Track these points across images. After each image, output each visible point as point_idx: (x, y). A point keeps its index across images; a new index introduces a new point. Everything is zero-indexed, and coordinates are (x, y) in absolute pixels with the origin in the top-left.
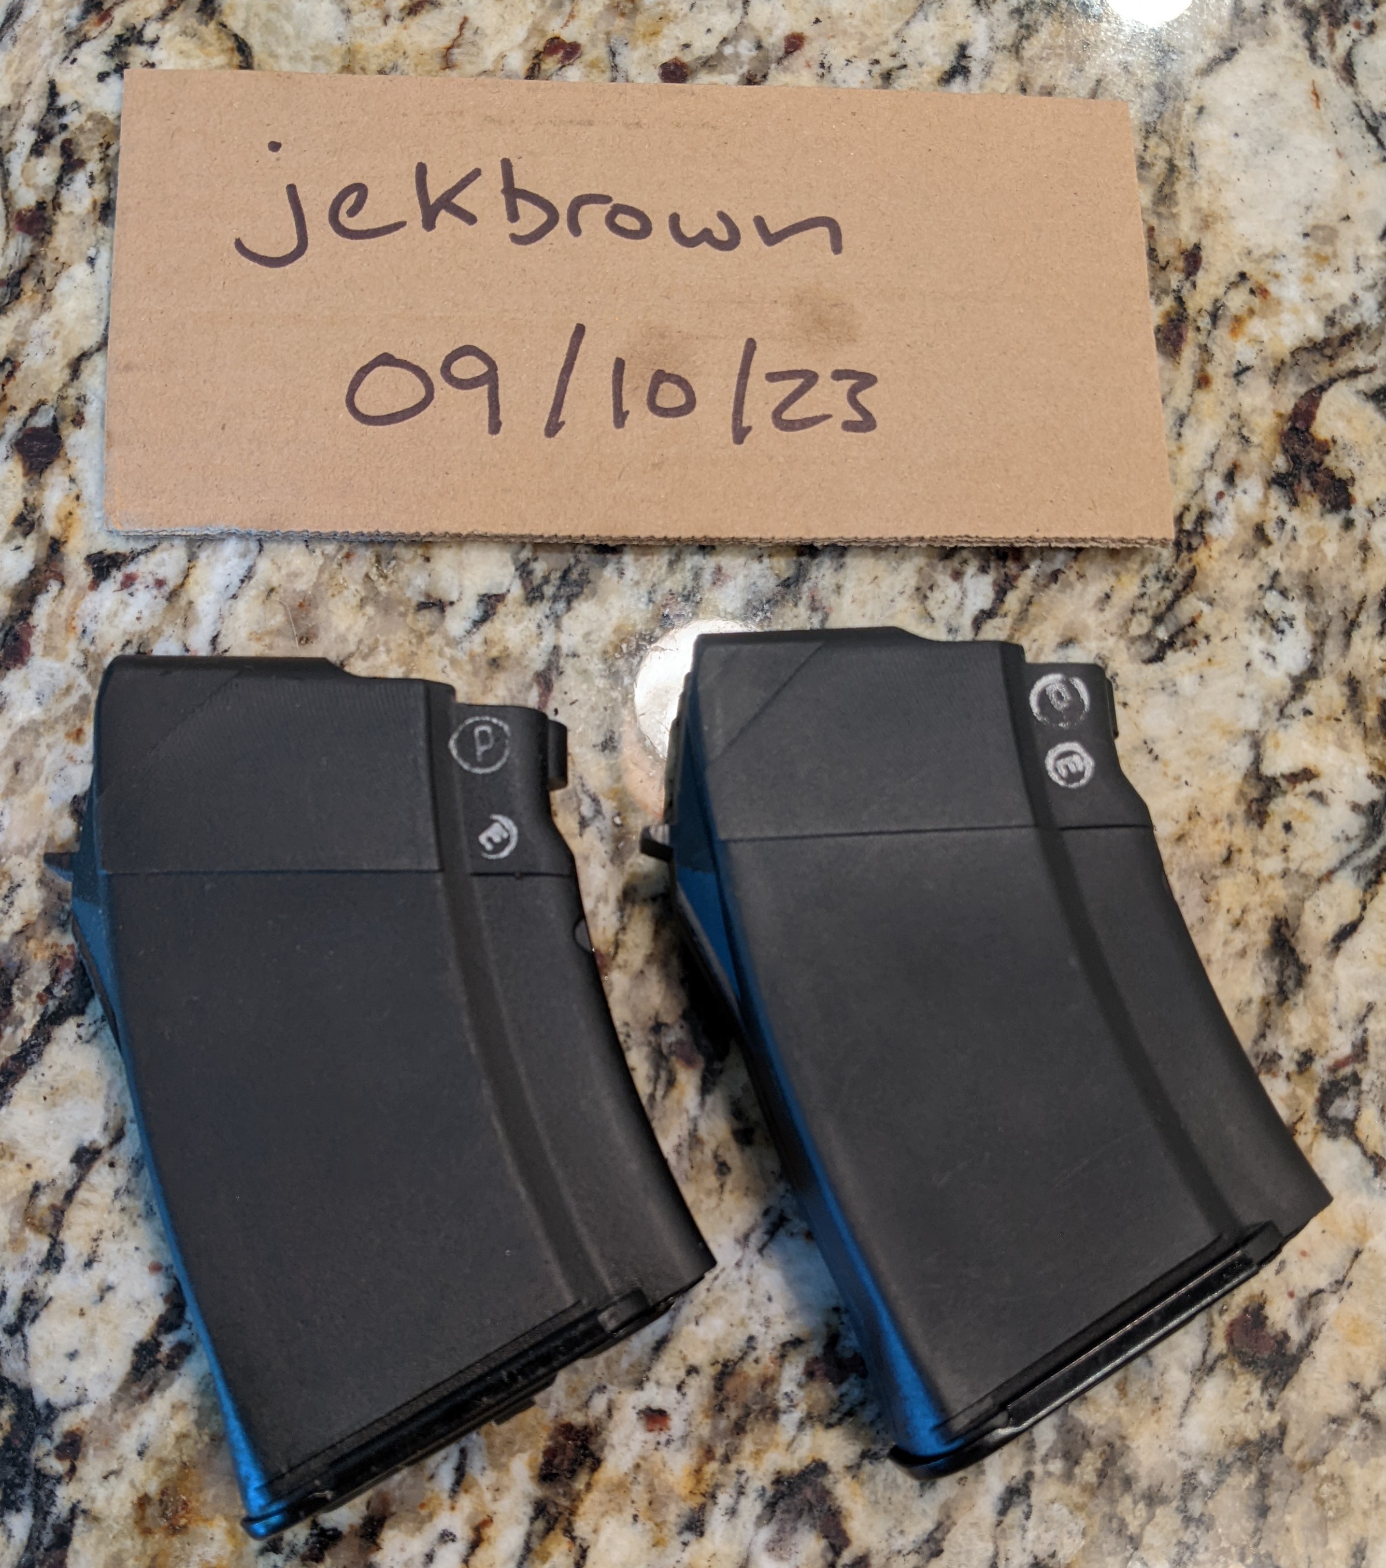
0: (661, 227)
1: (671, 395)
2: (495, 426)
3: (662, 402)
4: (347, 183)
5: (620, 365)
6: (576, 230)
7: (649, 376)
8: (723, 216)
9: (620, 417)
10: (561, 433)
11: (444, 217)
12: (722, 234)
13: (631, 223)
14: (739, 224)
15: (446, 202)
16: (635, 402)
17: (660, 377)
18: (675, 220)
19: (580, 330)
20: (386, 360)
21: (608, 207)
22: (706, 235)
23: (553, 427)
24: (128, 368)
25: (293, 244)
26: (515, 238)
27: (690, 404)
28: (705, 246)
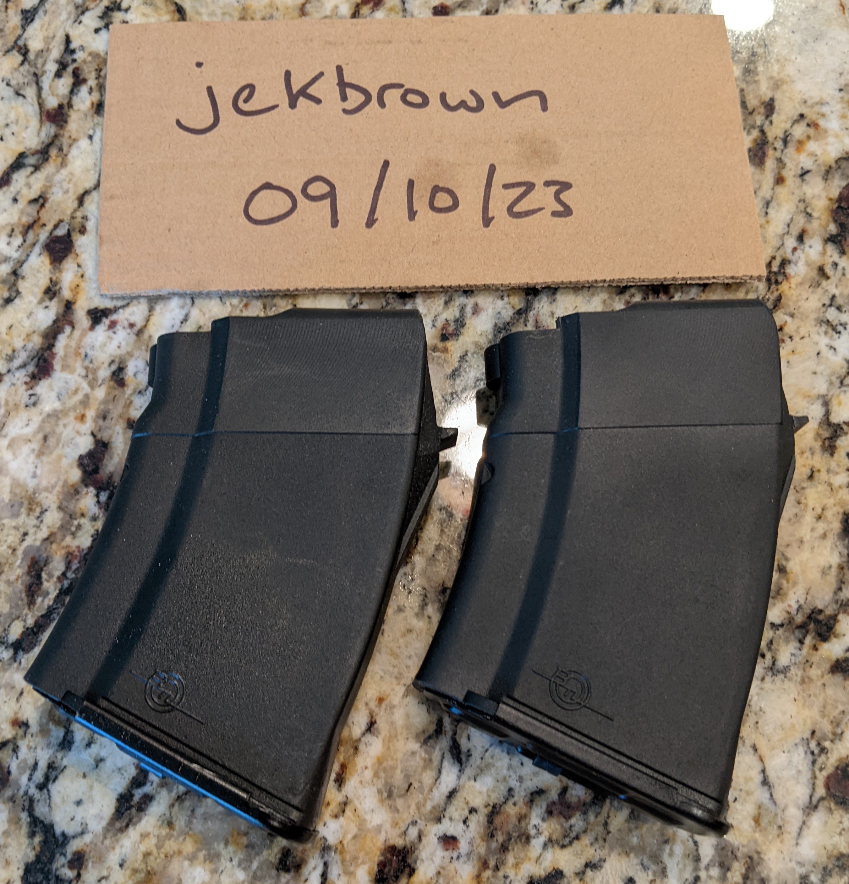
0: (434, 101)
1: (443, 200)
2: (335, 223)
3: (437, 204)
4: (243, 83)
5: (411, 183)
6: (382, 104)
7: (430, 188)
8: (472, 92)
9: (412, 214)
10: (376, 226)
11: (302, 101)
12: (472, 103)
13: (418, 100)
14: (483, 97)
15: (303, 92)
16: (421, 204)
17: (436, 189)
18: (443, 96)
19: (386, 164)
20: (268, 186)
21: (402, 91)
22: (463, 104)
23: (371, 222)
25: (210, 121)
26: (345, 111)
27: (456, 204)
28: (462, 110)
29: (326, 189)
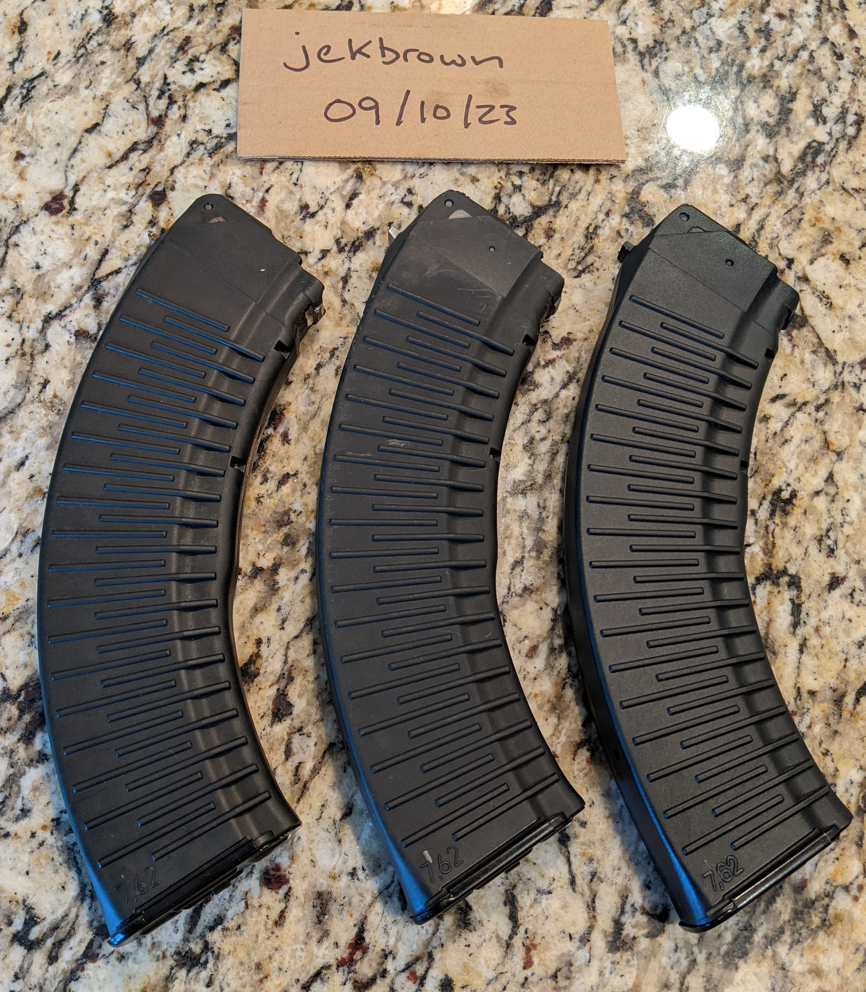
0: (437, 60)
1: (441, 113)
2: (378, 122)
4: (324, 45)
5: (423, 103)
6: (406, 59)
7: (434, 106)
8: (459, 56)
9: (423, 120)
11: (358, 56)
12: (459, 61)
13: (427, 58)
14: (465, 58)
15: (359, 51)
16: (428, 115)
18: (442, 57)
19: (408, 92)
20: (338, 101)
21: (417, 53)
22: (453, 62)
23: (399, 123)
25: (304, 64)
26: (384, 62)
27: (449, 115)
28: (453, 65)
29: (373, 104)
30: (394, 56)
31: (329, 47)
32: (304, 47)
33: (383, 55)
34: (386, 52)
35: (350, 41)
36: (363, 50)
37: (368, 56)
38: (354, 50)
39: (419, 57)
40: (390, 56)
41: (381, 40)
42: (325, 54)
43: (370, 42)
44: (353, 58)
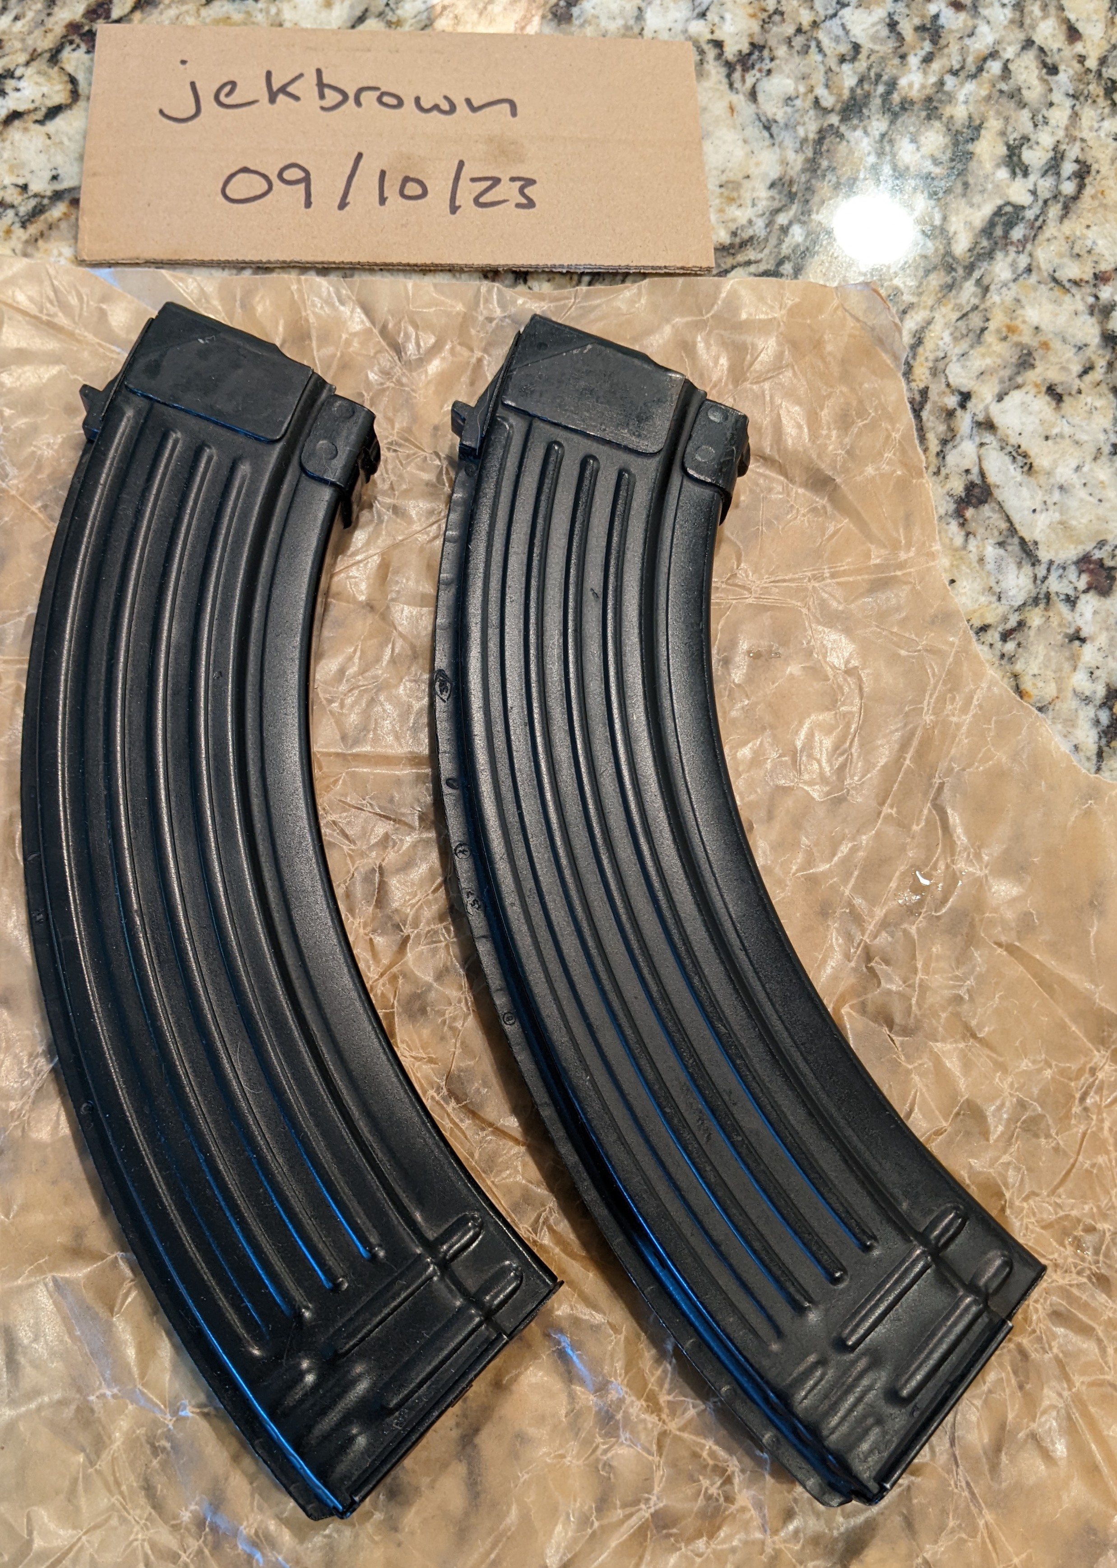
0: (410, 104)
1: (413, 189)
2: (308, 204)
3: (407, 192)
4: (225, 80)
5: (383, 174)
6: (358, 103)
7: (400, 179)
8: (446, 98)
9: (383, 200)
10: (347, 208)
11: (281, 97)
12: (445, 106)
13: (393, 101)
14: (456, 102)
15: (283, 90)
16: (392, 192)
17: (406, 180)
18: (417, 100)
19: (360, 156)
20: (245, 170)
21: (378, 93)
22: (436, 107)
23: (343, 205)
24: (94, 174)
25: (193, 111)
26: (322, 108)
27: (425, 193)
28: (435, 113)
29: (301, 174)
30: (339, 97)
31: (233, 84)
32: (193, 85)
33: (322, 96)
34: (327, 91)
35: (269, 74)
36: (290, 89)
37: (297, 98)
38: (275, 88)
39: (380, 100)
40: (333, 98)
41: (319, 72)
42: (228, 95)
43: (301, 75)
44: (272, 99)
